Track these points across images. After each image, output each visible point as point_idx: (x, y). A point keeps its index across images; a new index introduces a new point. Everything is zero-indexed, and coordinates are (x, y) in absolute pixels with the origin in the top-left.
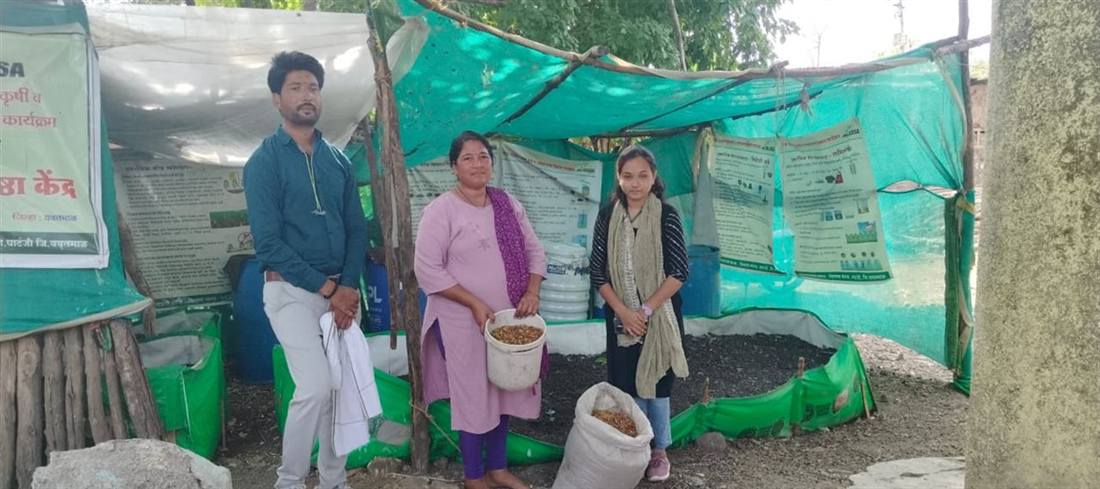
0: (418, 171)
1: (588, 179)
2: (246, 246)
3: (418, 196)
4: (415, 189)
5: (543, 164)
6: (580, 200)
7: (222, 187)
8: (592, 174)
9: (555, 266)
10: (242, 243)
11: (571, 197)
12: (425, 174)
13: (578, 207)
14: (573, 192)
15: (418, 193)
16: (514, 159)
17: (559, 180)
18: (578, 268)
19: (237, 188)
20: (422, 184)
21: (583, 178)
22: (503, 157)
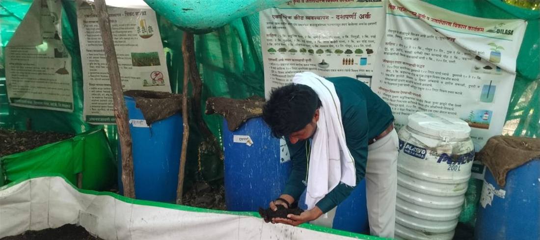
0: (290, 24)
1: (499, 43)
2: (157, 83)
3: (290, 51)
4: (287, 43)
5: (440, 21)
6: (488, 67)
7: (136, 33)
8: (509, 37)
9: (413, 146)
10: (154, 79)
11: (475, 63)
12: (297, 27)
13: (482, 75)
14: (478, 58)
15: (290, 47)
16: (402, 13)
17: (458, 40)
18: (444, 154)
19: (146, 34)
20: (294, 38)
21: (491, 41)
22: (388, 10)
